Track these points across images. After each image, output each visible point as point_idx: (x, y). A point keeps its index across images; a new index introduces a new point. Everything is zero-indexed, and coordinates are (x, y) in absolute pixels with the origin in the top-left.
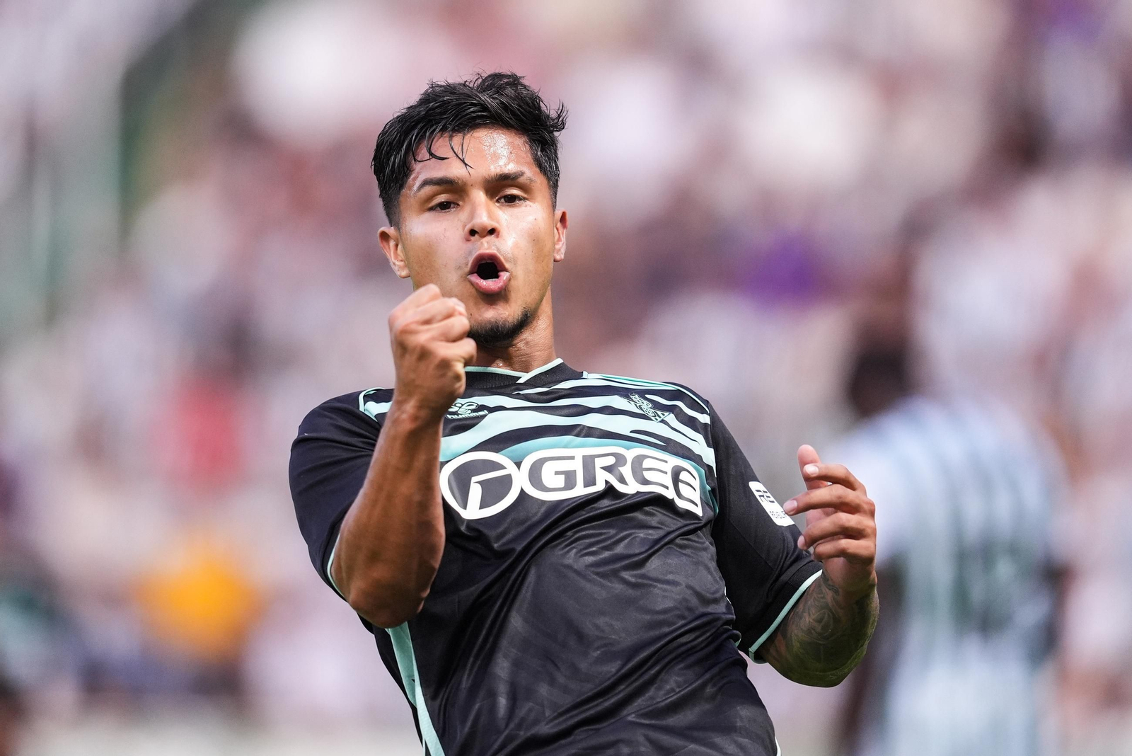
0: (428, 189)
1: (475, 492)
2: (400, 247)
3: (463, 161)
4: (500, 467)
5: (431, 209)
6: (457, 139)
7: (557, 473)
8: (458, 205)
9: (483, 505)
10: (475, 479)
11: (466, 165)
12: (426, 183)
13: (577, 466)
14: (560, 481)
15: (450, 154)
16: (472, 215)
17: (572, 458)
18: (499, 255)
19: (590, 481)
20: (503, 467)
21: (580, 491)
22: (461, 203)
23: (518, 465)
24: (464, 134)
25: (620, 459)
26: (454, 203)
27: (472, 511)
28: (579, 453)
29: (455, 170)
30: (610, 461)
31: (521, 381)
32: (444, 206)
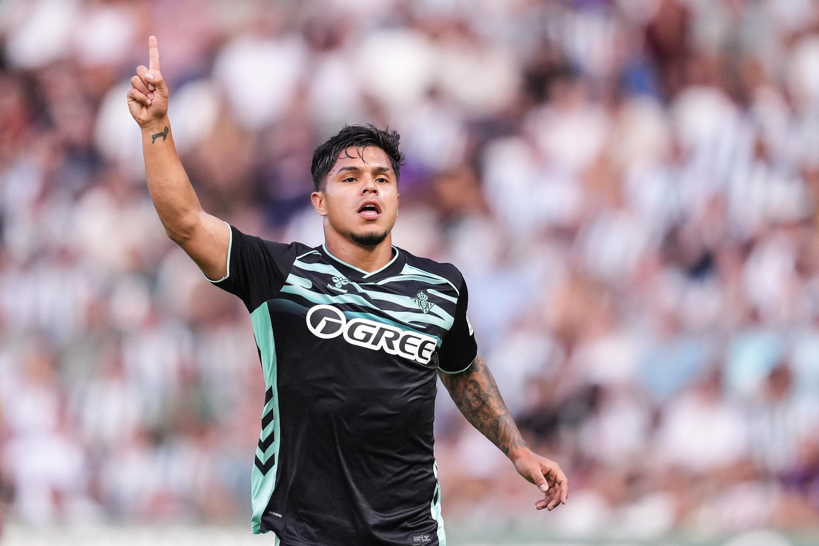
0: (344, 172)
1: (322, 324)
2: (323, 201)
3: (362, 159)
4: (339, 318)
5: (344, 181)
6: (361, 149)
7: (363, 332)
8: (357, 180)
9: (323, 332)
10: (325, 318)
11: (364, 161)
12: (343, 169)
13: (374, 332)
14: (362, 336)
15: (357, 156)
16: (366, 183)
17: (375, 327)
18: (378, 202)
19: (375, 342)
20: (340, 319)
21: (368, 345)
22: (358, 179)
23: (347, 321)
24: (365, 147)
25: (397, 335)
26: (355, 179)
27: (317, 332)
28: (379, 325)
29: (358, 163)
30: (391, 335)
31: (365, 277)
32: (351, 180)
